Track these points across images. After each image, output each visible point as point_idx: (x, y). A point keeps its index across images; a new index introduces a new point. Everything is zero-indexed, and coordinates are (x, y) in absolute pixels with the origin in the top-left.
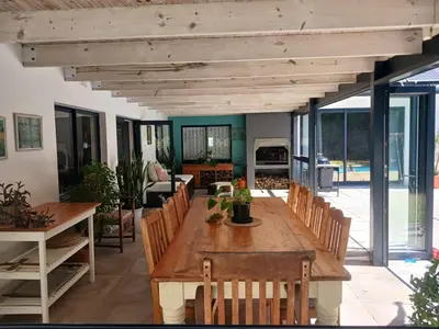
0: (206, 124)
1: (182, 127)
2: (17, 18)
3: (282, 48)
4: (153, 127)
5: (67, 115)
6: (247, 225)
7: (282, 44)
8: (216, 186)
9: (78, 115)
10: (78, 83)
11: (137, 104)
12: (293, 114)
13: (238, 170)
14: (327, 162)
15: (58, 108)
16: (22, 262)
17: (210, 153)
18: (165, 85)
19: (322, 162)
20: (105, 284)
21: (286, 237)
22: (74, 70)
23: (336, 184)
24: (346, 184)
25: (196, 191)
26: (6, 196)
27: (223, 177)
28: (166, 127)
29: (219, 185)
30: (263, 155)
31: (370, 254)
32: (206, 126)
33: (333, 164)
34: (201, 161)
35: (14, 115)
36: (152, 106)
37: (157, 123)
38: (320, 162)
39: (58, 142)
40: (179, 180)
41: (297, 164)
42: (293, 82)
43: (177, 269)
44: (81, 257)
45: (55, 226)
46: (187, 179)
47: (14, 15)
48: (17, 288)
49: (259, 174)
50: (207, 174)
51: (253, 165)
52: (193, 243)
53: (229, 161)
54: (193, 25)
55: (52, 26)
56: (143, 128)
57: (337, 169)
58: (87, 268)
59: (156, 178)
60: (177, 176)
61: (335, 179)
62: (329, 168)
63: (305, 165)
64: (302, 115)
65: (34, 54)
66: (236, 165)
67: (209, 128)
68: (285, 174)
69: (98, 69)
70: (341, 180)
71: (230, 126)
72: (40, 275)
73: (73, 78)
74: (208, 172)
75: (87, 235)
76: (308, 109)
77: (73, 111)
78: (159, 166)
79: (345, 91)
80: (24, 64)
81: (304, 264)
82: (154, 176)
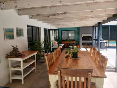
0: (68, 30)
1: (62, 31)
2: (15, 2)
3: (88, 7)
4: (54, 31)
5: (30, 28)
6: (76, 59)
7: (88, 6)
8: (70, 47)
9: (33, 28)
10: (33, 19)
11: (49, 25)
12: (93, 27)
13: (77, 43)
14: (103, 41)
15: (28, 26)
16: (17, 66)
17: (69, 38)
18: (56, 19)
19: (102, 41)
20: (39, 72)
21: (88, 63)
22: (32, 16)
23: (106, 47)
24: (109, 47)
25: (65, 48)
26: (14, 49)
27: (73, 44)
28: (57, 31)
29: (71, 47)
30: (84, 38)
31: (115, 69)
32: (68, 31)
33: (105, 41)
34: (67, 40)
35: (16, 28)
36: (54, 25)
37: (55, 30)
38: (101, 41)
39: (28, 35)
40: (60, 45)
41: (94, 41)
42: (92, 17)
43: (54, 71)
44: (33, 65)
45: (25, 57)
46: (63, 45)
47: (14, 2)
48: (16, 72)
49: (83, 44)
50: (68, 44)
51: (81, 41)
52: (60, 63)
53: (74, 40)
54: (61, 2)
55: (24, 4)
56: (51, 31)
57: (106, 43)
58: (34, 68)
59: (54, 45)
60: (59, 44)
61: (106, 46)
62: (104, 42)
63: (97, 42)
64: (96, 27)
65: (21, 12)
66: (76, 41)
67: (69, 31)
68: (91, 44)
69: (38, 15)
70: (108, 46)
71: (75, 30)
72: (21, 69)
73: (32, 18)
74: (69, 43)
75: (34, 59)
76: (98, 26)
77: (32, 27)
78: (55, 41)
79: (109, 20)
80: (19, 15)
81: (89, 73)
82: (54, 44)
